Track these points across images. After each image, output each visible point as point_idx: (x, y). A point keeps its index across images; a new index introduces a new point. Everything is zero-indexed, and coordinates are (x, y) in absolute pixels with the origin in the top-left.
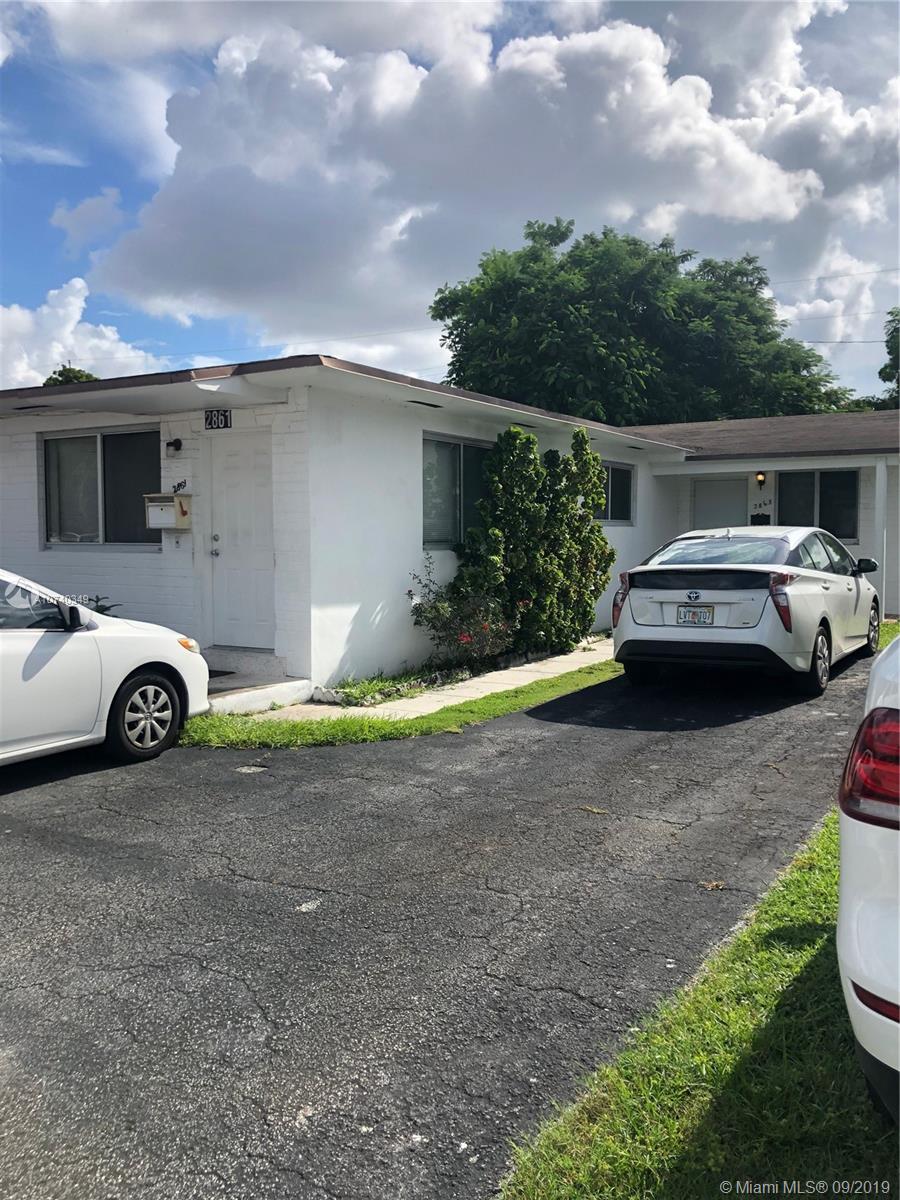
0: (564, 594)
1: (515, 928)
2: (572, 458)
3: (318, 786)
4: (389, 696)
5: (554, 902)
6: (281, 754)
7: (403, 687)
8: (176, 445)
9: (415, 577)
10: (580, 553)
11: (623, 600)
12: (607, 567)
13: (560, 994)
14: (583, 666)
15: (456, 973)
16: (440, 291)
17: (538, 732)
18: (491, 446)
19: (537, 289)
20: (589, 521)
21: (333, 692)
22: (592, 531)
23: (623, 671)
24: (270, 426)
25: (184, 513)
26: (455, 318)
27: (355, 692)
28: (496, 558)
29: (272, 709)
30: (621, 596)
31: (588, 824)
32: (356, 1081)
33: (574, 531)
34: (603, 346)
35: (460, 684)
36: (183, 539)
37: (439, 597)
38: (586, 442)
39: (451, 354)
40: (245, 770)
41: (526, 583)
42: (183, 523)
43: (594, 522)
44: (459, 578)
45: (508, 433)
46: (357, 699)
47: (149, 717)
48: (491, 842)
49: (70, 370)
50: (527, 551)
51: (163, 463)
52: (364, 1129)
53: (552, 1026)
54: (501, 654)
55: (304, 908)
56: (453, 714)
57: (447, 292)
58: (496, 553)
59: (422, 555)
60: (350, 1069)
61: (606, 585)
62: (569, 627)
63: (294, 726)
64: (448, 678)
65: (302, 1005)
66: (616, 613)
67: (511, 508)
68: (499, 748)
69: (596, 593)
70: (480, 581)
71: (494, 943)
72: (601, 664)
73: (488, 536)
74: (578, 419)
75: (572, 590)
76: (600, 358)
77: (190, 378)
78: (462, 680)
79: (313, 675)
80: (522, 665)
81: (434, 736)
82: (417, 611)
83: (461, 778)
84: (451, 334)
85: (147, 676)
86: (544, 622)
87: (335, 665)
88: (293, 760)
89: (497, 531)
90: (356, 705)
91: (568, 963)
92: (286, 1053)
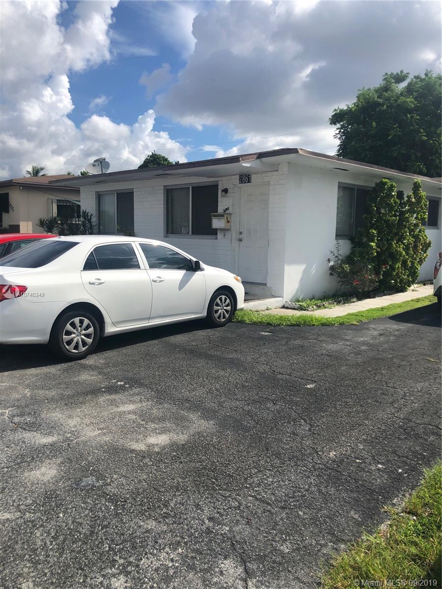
0: (404, 263)
1: (404, 402)
2: (412, 195)
3: (298, 342)
4: (320, 307)
5: (420, 394)
6: (277, 328)
7: (326, 304)
8: (226, 191)
9: (332, 252)
10: (414, 242)
11: (440, 265)
12: (427, 249)
13: (431, 427)
14: (414, 298)
15: (380, 414)
16: (335, 110)
17: (397, 326)
18: (372, 189)
19: (387, 107)
20: (418, 226)
21: (294, 304)
22: (420, 231)
23: (437, 301)
24: (269, 182)
25: (228, 222)
26: (342, 123)
27: (304, 304)
28: (372, 244)
29: (267, 310)
30: (439, 264)
31: (429, 365)
32: (350, 446)
33: (411, 231)
34: (424, 136)
35: (353, 304)
36: (227, 233)
37: (343, 262)
38: (420, 187)
39: (340, 141)
40: (263, 333)
41: (387, 256)
42: (228, 225)
43: (421, 227)
44: (353, 253)
45: (382, 182)
46: (305, 307)
47: (222, 309)
48: (384, 369)
49: (155, 155)
50: (387, 240)
51: (219, 199)
52: (358, 461)
53: (429, 437)
54: (372, 291)
55: (309, 386)
56: (353, 316)
57: (338, 111)
58: (373, 241)
59: (335, 242)
60: (346, 442)
61: (426, 259)
62: (406, 279)
63: (281, 317)
64: (346, 300)
65: (320, 419)
66: (436, 272)
67: (379, 219)
68: (379, 332)
69: (421, 262)
70: (364, 255)
71: (396, 406)
72: (422, 298)
73: (369, 233)
74: (415, 175)
75: (409, 261)
76: (423, 141)
77: (239, 161)
78: (353, 302)
79: (285, 296)
80: (382, 296)
81: (346, 326)
82: (332, 268)
83: (364, 343)
84: (340, 131)
85: (222, 292)
86: (394, 276)
87: (294, 292)
88: (283, 331)
89: (374, 231)
90: (305, 310)
91: (431, 416)
92: (318, 434)
